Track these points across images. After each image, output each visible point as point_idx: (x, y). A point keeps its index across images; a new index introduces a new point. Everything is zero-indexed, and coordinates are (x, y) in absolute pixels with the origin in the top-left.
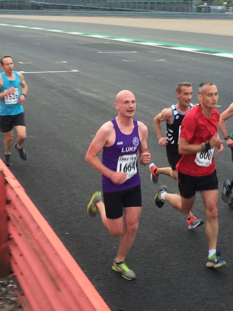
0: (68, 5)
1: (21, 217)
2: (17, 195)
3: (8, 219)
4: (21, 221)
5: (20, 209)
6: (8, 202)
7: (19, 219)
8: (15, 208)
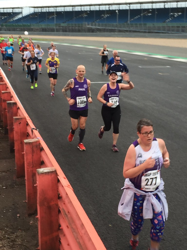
0: (116, 28)
1: (69, 212)
2: (66, 193)
3: (59, 211)
4: (69, 216)
5: (69, 205)
6: (60, 198)
7: (67, 214)
8: (64, 204)
